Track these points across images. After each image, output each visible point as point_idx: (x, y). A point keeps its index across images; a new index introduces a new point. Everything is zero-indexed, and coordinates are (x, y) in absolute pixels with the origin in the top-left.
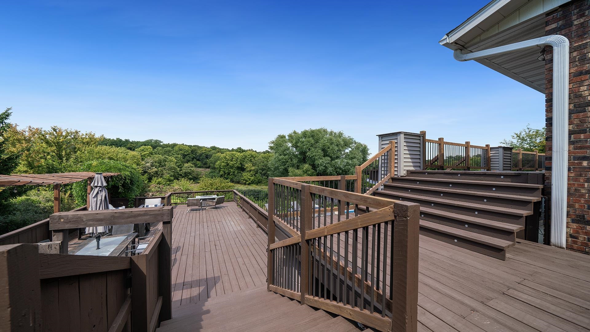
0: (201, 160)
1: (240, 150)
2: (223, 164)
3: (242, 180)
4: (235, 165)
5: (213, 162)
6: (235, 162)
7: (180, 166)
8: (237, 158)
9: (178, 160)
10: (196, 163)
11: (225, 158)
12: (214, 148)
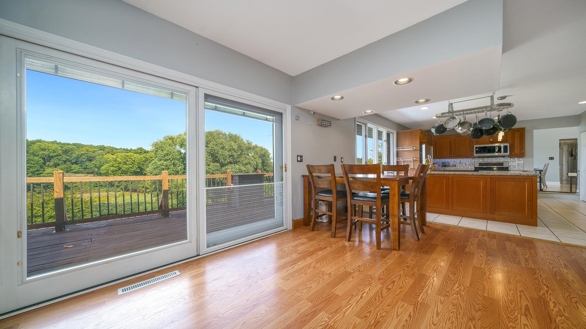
0: (80, 163)
1: (141, 150)
2: (112, 168)
3: (140, 187)
4: (130, 169)
5: (98, 166)
6: (131, 166)
7: (37, 172)
8: (134, 161)
9: (34, 164)
10: (70, 167)
11: (115, 160)
12: (102, 148)
